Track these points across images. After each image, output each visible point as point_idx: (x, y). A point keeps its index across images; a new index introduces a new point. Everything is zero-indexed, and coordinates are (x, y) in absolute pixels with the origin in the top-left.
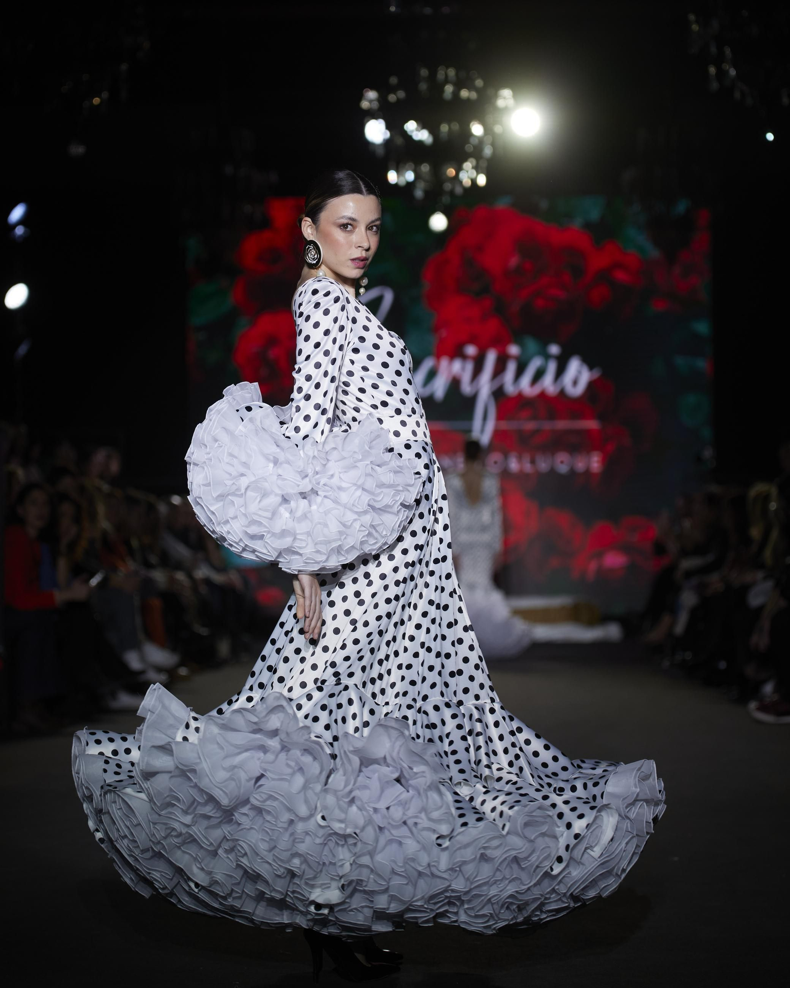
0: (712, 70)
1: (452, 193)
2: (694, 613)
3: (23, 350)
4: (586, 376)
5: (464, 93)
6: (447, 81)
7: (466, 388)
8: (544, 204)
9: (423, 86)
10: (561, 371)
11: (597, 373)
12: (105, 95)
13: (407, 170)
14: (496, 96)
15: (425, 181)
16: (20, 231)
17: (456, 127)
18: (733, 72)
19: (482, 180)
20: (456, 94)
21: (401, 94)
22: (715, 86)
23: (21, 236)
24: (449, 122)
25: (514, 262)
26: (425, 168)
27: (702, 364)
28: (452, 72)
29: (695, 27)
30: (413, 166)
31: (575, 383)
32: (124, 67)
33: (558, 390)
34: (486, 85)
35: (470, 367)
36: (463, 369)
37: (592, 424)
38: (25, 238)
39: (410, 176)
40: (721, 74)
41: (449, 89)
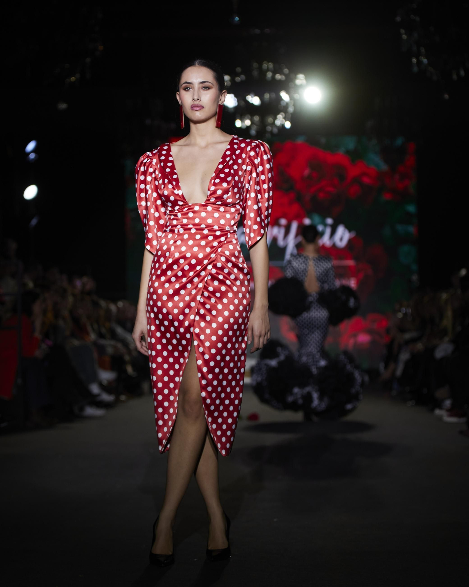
0: (414, 60)
1: (271, 132)
2: (407, 364)
3: (34, 222)
4: (347, 236)
5: (278, 77)
6: (268, 70)
7: (281, 242)
8: (323, 140)
9: (255, 73)
10: (333, 233)
11: (353, 234)
12: (78, 76)
13: (247, 119)
14: (295, 78)
15: (257, 125)
16: (32, 156)
17: (274, 95)
18: (425, 61)
19: (288, 125)
20: (273, 77)
21: (243, 77)
22: (415, 69)
23: (33, 159)
24: (269, 92)
25: (307, 172)
26: (256, 118)
27: (412, 229)
28: (271, 65)
29: (405, 37)
30: (250, 117)
31: (341, 239)
32: (88, 60)
33: (331, 244)
34: (290, 72)
35: (283, 231)
36: (279, 232)
37: (351, 263)
38: (36, 160)
39: (248, 122)
40: (419, 62)
41: (269, 75)
